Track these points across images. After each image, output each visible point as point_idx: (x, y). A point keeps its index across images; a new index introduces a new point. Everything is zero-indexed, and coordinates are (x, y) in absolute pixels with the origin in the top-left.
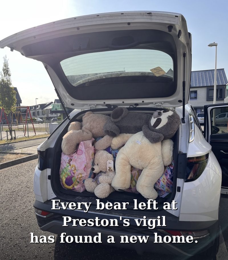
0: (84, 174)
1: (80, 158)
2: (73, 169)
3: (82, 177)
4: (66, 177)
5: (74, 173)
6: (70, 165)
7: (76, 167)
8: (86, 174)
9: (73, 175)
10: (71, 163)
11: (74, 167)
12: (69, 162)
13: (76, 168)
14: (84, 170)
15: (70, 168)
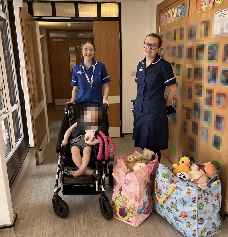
0: (136, 205)
1: (129, 188)
2: (124, 200)
3: (135, 208)
4: (119, 208)
5: (126, 204)
6: (121, 195)
7: (127, 197)
8: (138, 204)
9: (125, 206)
10: (122, 193)
11: (124, 198)
12: (120, 192)
13: (127, 199)
14: (136, 201)
15: (121, 199)
